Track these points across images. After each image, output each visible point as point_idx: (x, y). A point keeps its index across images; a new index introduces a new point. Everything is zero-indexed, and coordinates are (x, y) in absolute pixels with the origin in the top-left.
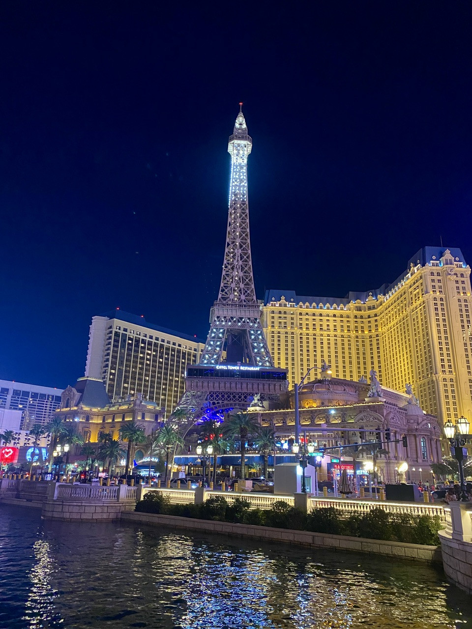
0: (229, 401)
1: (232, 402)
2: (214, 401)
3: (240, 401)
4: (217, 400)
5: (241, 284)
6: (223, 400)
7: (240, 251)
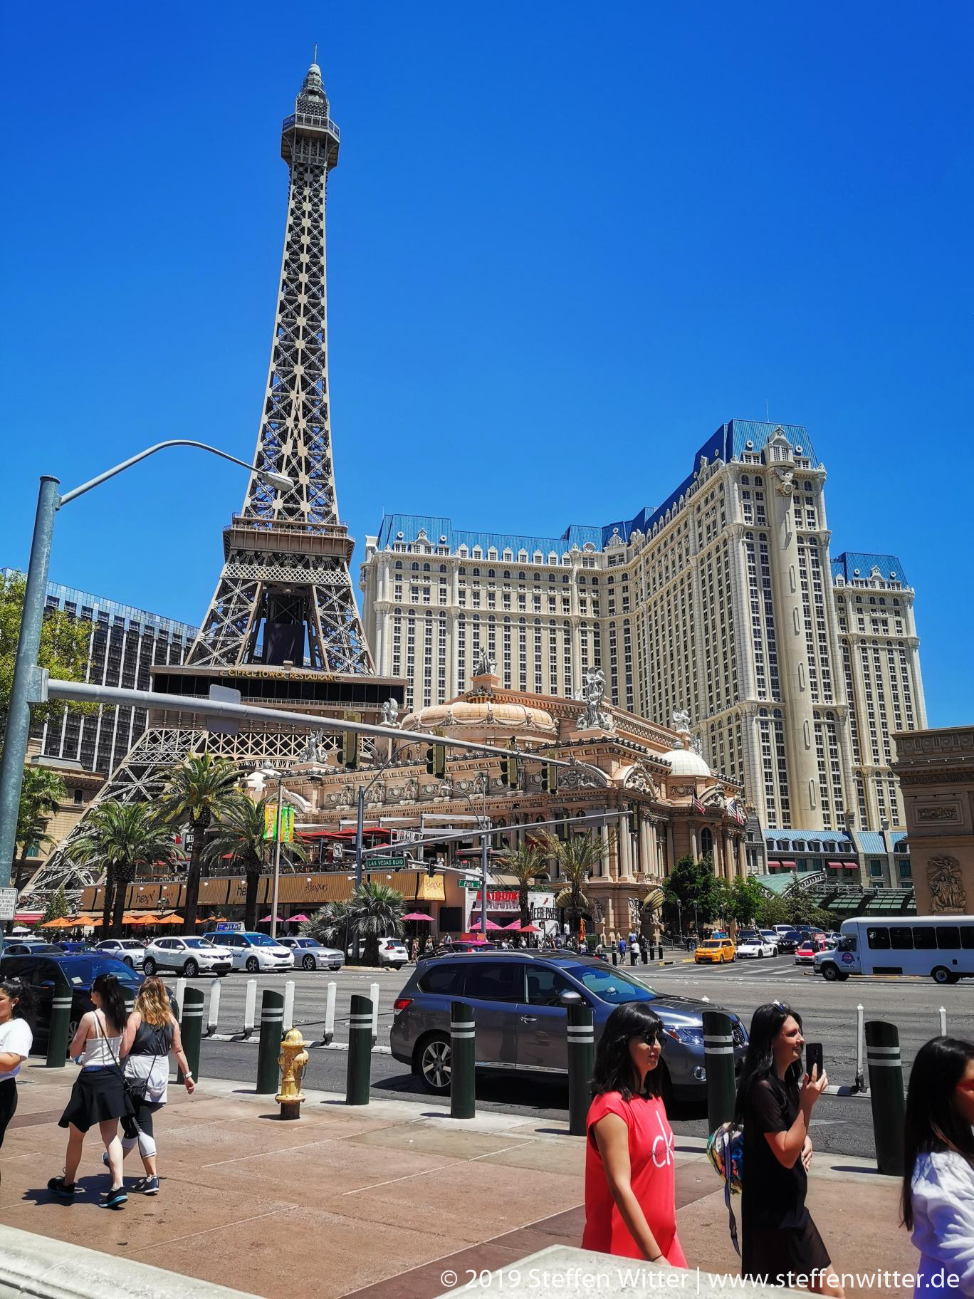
0: (257, 753)
1: (263, 756)
2: (220, 754)
3: (285, 754)
4: (228, 752)
5: (302, 474)
6: (242, 753)
7: (303, 396)
